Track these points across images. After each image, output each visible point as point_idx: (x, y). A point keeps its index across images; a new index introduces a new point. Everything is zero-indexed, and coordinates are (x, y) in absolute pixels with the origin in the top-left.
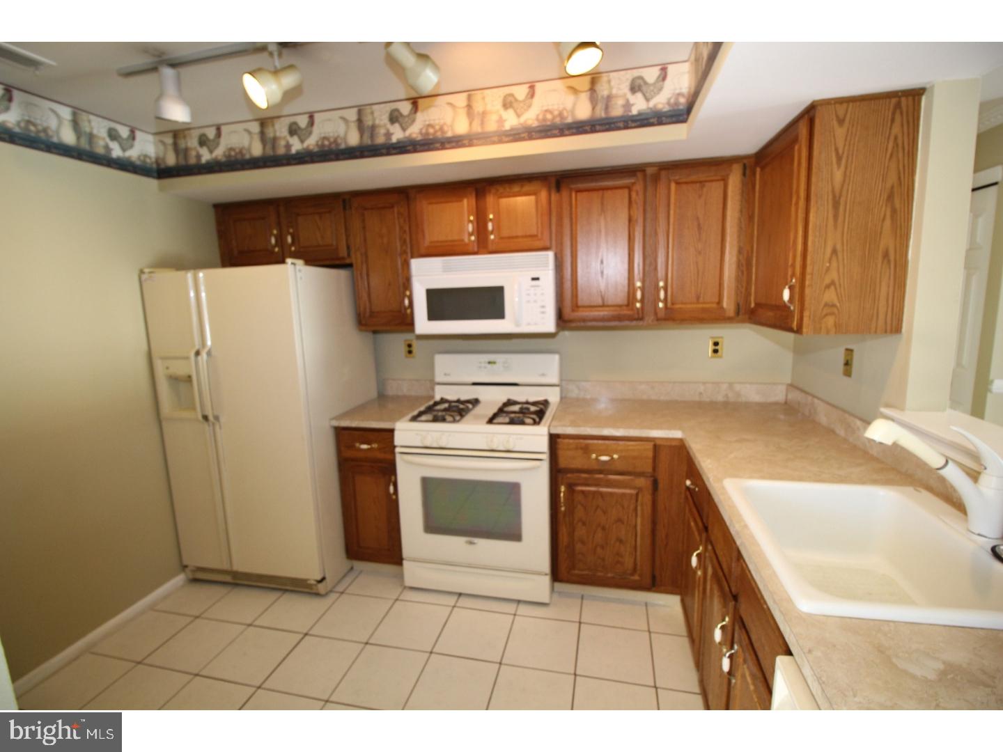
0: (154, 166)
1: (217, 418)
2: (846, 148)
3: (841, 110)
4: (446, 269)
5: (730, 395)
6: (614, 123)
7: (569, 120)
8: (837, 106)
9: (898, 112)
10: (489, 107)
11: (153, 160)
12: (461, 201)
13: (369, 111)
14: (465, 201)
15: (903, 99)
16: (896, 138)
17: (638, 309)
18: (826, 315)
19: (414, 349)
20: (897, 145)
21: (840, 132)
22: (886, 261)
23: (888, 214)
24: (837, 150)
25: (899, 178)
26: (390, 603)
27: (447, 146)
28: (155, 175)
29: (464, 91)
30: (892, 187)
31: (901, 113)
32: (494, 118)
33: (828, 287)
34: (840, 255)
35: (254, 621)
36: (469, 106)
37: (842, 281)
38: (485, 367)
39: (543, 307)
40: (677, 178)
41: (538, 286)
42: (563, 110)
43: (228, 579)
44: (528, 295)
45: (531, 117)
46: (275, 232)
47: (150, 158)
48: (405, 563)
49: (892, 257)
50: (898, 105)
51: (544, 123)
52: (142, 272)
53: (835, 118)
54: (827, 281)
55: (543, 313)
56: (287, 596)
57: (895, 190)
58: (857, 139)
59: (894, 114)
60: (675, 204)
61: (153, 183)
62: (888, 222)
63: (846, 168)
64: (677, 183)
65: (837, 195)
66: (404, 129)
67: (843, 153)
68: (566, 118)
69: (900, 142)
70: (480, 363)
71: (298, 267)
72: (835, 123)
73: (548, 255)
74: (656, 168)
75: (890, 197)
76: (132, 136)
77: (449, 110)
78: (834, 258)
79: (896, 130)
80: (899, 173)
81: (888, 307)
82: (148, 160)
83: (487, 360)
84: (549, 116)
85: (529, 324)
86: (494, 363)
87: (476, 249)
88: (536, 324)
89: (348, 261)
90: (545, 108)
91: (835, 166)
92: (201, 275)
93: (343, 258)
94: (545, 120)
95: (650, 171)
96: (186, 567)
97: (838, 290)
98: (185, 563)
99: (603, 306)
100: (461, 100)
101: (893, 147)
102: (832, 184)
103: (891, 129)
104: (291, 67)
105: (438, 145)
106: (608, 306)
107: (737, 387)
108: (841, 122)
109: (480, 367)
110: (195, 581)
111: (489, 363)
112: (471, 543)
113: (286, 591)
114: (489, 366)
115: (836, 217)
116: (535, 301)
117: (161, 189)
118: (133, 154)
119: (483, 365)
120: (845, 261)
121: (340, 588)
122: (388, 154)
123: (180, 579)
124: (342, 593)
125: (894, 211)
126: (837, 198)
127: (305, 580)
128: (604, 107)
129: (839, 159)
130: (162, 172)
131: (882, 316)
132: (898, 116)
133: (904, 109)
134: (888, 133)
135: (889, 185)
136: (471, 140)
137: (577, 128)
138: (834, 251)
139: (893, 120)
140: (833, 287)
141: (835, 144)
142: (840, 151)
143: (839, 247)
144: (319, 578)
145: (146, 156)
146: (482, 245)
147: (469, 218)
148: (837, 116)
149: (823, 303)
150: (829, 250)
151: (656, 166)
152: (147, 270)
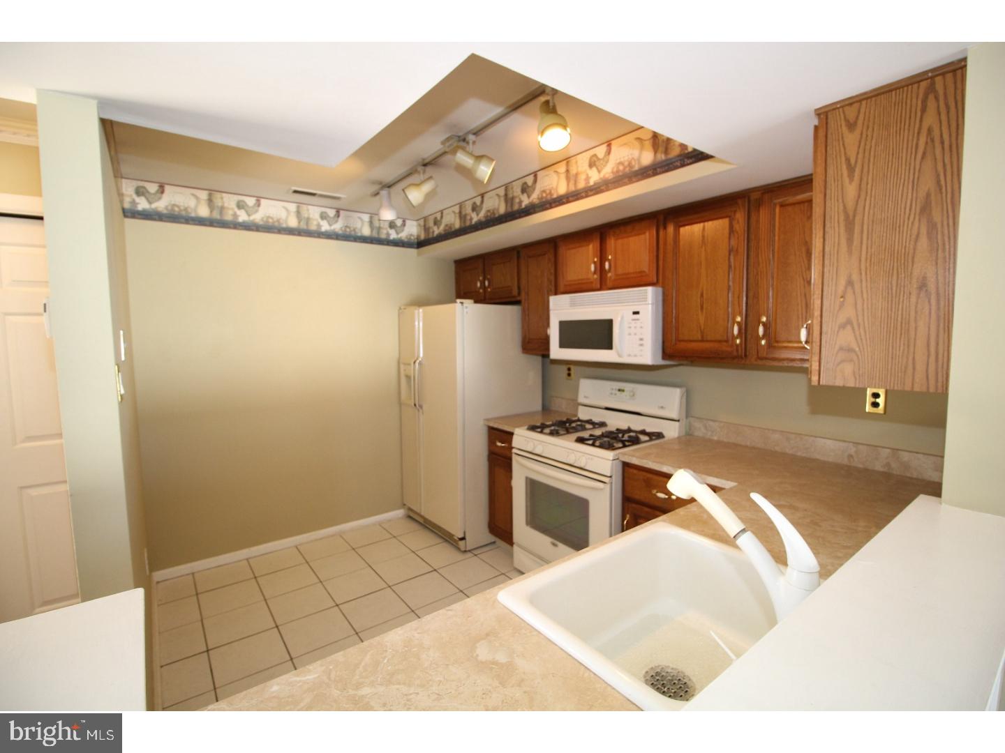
0: (416, 241)
1: (421, 407)
2: (860, 156)
3: (851, 113)
4: (573, 304)
5: (894, 465)
6: (671, 163)
7: (636, 168)
8: (846, 108)
9: (931, 97)
10: (580, 169)
11: (416, 237)
12: (588, 245)
13: (510, 187)
14: (591, 246)
15: (939, 80)
16: (930, 131)
17: (737, 346)
18: (842, 361)
19: (572, 372)
20: (933, 140)
21: (851, 139)
22: (923, 294)
23: (924, 231)
24: (848, 160)
25: (938, 182)
26: (498, 573)
27: (553, 205)
28: (416, 246)
29: (564, 160)
30: (928, 195)
31: (937, 99)
32: (583, 177)
33: (843, 326)
34: (857, 286)
35: (417, 551)
36: (567, 171)
37: (860, 320)
38: (616, 394)
39: (641, 339)
40: (780, 200)
41: (638, 320)
42: (631, 161)
43: (422, 521)
44: (630, 327)
45: (608, 171)
46: (481, 278)
47: (413, 236)
48: (514, 546)
49: (931, 286)
50: (931, 89)
51: (617, 175)
52: (400, 309)
53: (843, 123)
54: (842, 318)
55: (641, 345)
56: (445, 544)
57: (933, 197)
58: (874, 141)
59: (924, 102)
60: (779, 229)
61: (413, 251)
62: (924, 242)
63: (861, 180)
64: (782, 206)
65: (851, 214)
66: (529, 197)
67: (856, 162)
68: (634, 166)
69: (936, 133)
70: (612, 389)
71: (465, 305)
72: (844, 128)
73: (646, 290)
74: (759, 193)
75: (926, 209)
76: (404, 224)
77: (555, 176)
78: (849, 290)
79: (930, 119)
80: (938, 176)
81: (929, 356)
82: (412, 238)
83: (618, 388)
84: (621, 168)
85: (629, 355)
86: (623, 391)
87: (598, 286)
88: (635, 356)
89: (518, 299)
90: (618, 161)
91: (846, 180)
92: (421, 310)
93: (514, 297)
94: (618, 171)
95: (754, 196)
96: (405, 505)
97: (857, 333)
98: (405, 503)
99: (702, 341)
100: (562, 168)
101: (927, 143)
102: (843, 201)
103: (921, 121)
104: (431, 178)
105: (548, 206)
106: (707, 341)
107: (905, 457)
108: (851, 126)
109: (612, 394)
110: (409, 517)
111: (619, 390)
112: (554, 545)
113: (446, 541)
114: (618, 393)
115: (850, 240)
116: (635, 334)
117: (419, 254)
118: (403, 235)
119: (614, 392)
120: (865, 295)
121: (476, 552)
122: (520, 217)
123: (400, 512)
124: (476, 555)
125: (932, 227)
126: (851, 218)
127: (453, 535)
128: (664, 150)
129: (851, 170)
130: (420, 244)
131: (920, 367)
132: (931, 104)
133: (941, 92)
134: (917, 126)
135: (922, 194)
136: (568, 198)
137: (642, 174)
138: (850, 283)
139: (924, 110)
140: (849, 327)
141: (845, 153)
142: (853, 161)
143: (855, 277)
144: (461, 536)
145: (411, 235)
146: (603, 282)
147: (594, 259)
148: (847, 121)
149: (837, 347)
150: (842, 282)
151: (759, 191)
152: (402, 307)
